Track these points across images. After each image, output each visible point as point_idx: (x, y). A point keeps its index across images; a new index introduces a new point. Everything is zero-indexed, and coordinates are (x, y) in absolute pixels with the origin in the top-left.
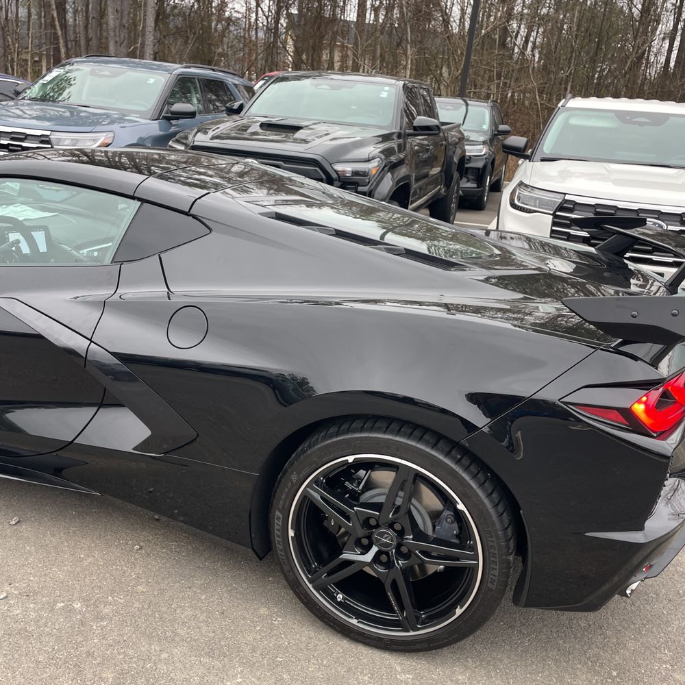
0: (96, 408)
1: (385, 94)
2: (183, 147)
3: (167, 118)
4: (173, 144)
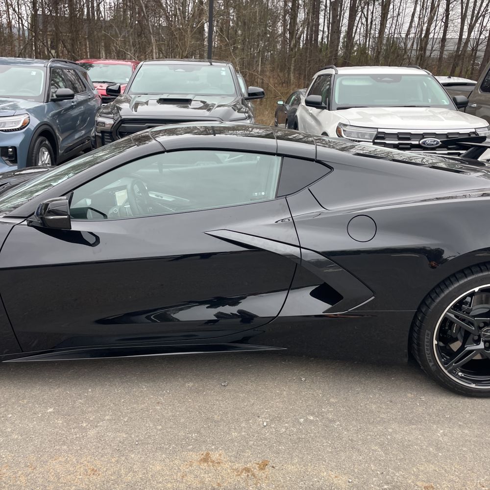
0: (287, 291)
1: (224, 73)
2: (111, 122)
3: (53, 100)
4: (100, 119)
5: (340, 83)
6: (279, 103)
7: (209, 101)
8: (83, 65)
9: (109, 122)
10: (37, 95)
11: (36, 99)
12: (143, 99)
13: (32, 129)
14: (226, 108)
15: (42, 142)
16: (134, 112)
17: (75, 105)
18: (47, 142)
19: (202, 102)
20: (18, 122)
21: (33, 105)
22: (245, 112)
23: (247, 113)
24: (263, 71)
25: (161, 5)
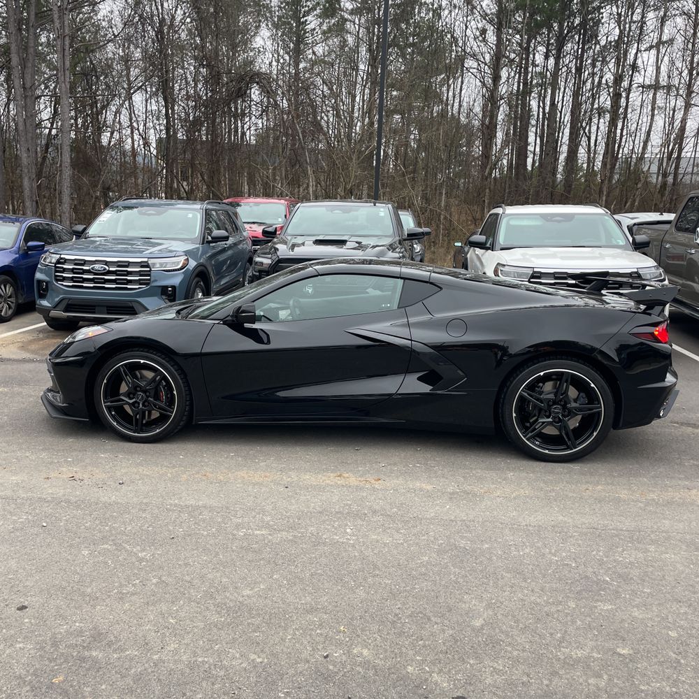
0: (404, 374)
1: (382, 214)
2: (269, 261)
3: (209, 242)
4: (258, 259)
5: (508, 223)
6: (456, 244)
7: (365, 241)
8: (231, 204)
9: (267, 261)
10: (193, 237)
11: (192, 241)
12: (299, 240)
13: (191, 269)
14: (381, 248)
15: (197, 283)
16: (292, 253)
17: (227, 247)
18: (202, 283)
19: (357, 242)
20: (178, 263)
21: (190, 247)
22: (399, 253)
23: (402, 253)
24: (447, 206)
25: (322, 128)
